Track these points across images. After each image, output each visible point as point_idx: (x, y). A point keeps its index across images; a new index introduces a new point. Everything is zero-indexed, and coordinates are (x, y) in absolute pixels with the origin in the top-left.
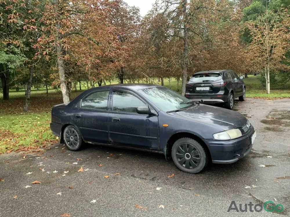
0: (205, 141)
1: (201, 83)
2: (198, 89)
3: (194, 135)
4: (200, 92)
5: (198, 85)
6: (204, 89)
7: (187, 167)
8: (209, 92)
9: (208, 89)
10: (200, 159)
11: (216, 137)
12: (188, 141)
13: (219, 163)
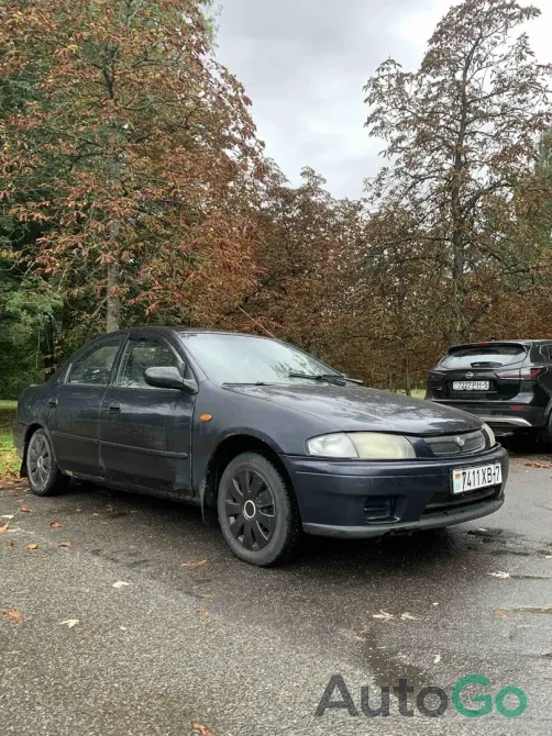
0: (286, 460)
1: (466, 371)
2: (457, 386)
3: (260, 441)
4: (463, 394)
5: (459, 375)
6: (475, 387)
7: (247, 545)
8: (487, 395)
9: (484, 386)
10: (276, 518)
11: (315, 447)
12: (250, 463)
13: (319, 533)
